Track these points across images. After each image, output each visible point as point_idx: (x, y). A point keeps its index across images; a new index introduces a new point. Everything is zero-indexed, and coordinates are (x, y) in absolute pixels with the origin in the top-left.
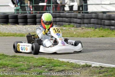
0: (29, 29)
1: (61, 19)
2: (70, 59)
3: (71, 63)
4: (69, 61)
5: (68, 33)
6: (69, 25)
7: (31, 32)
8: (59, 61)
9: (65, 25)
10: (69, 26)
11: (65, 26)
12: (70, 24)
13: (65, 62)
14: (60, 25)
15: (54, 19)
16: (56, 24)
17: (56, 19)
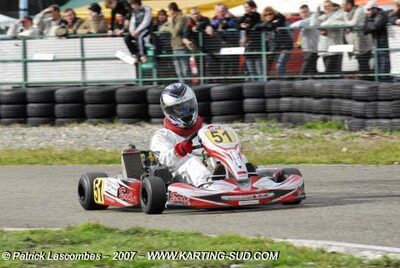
1: (297, 101)
2: (327, 239)
3: (333, 253)
4: (325, 247)
5: (319, 149)
6: (325, 121)
8: (289, 246)
9: (309, 124)
11: (310, 127)
12: (328, 117)
13: (311, 249)
14: (295, 123)
15: (271, 103)
16: (279, 120)
17: (278, 103)
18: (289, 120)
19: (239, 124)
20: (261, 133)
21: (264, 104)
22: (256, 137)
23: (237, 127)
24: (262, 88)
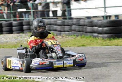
0: (3, 39)
7: (4, 42)
19: (22, 34)
21: (30, 27)
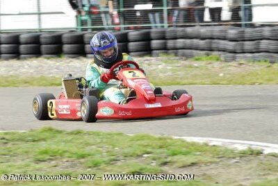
1: (188, 41)
2: (209, 136)
3: (214, 146)
4: (208, 142)
5: (204, 74)
6: (208, 55)
9: (197, 57)
10: (208, 58)
11: (197, 60)
13: (198, 143)
14: (187, 57)
15: (170, 43)
16: (176, 55)
17: (175, 43)
18: (183, 55)
19: (148, 58)
20: (164, 64)
21: (165, 44)
22: (160, 66)
23: (147, 60)
24: (164, 32)
